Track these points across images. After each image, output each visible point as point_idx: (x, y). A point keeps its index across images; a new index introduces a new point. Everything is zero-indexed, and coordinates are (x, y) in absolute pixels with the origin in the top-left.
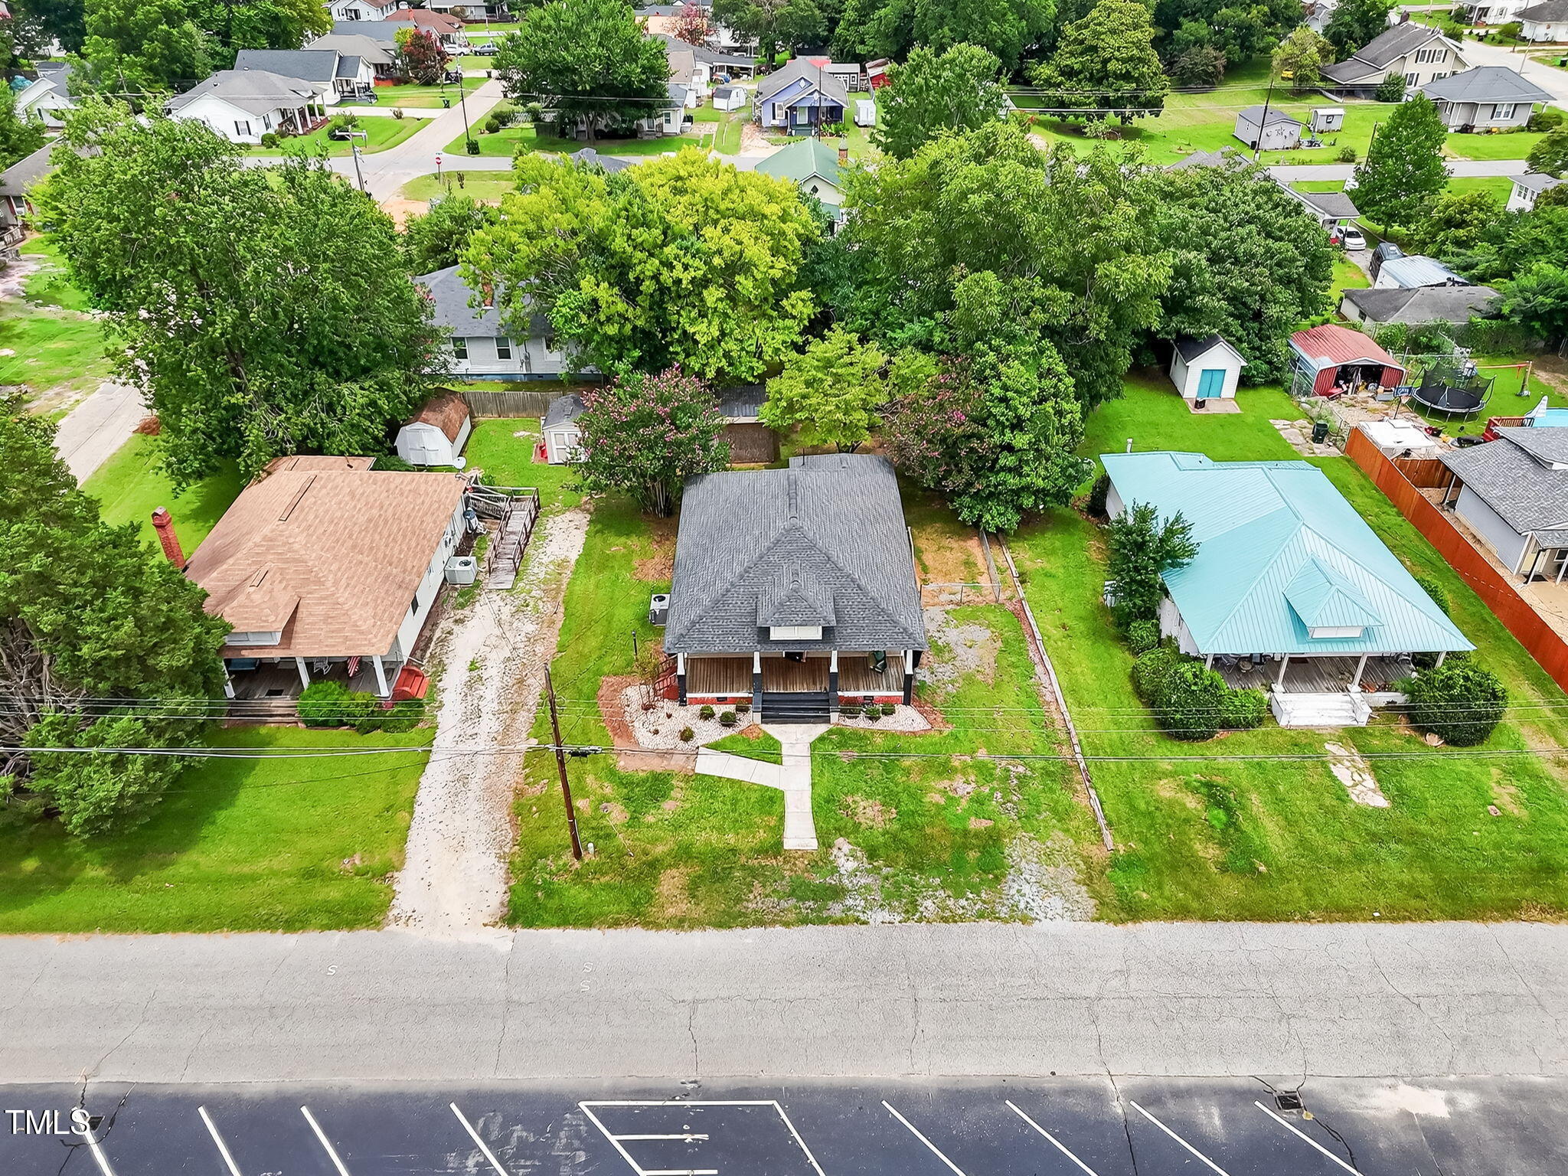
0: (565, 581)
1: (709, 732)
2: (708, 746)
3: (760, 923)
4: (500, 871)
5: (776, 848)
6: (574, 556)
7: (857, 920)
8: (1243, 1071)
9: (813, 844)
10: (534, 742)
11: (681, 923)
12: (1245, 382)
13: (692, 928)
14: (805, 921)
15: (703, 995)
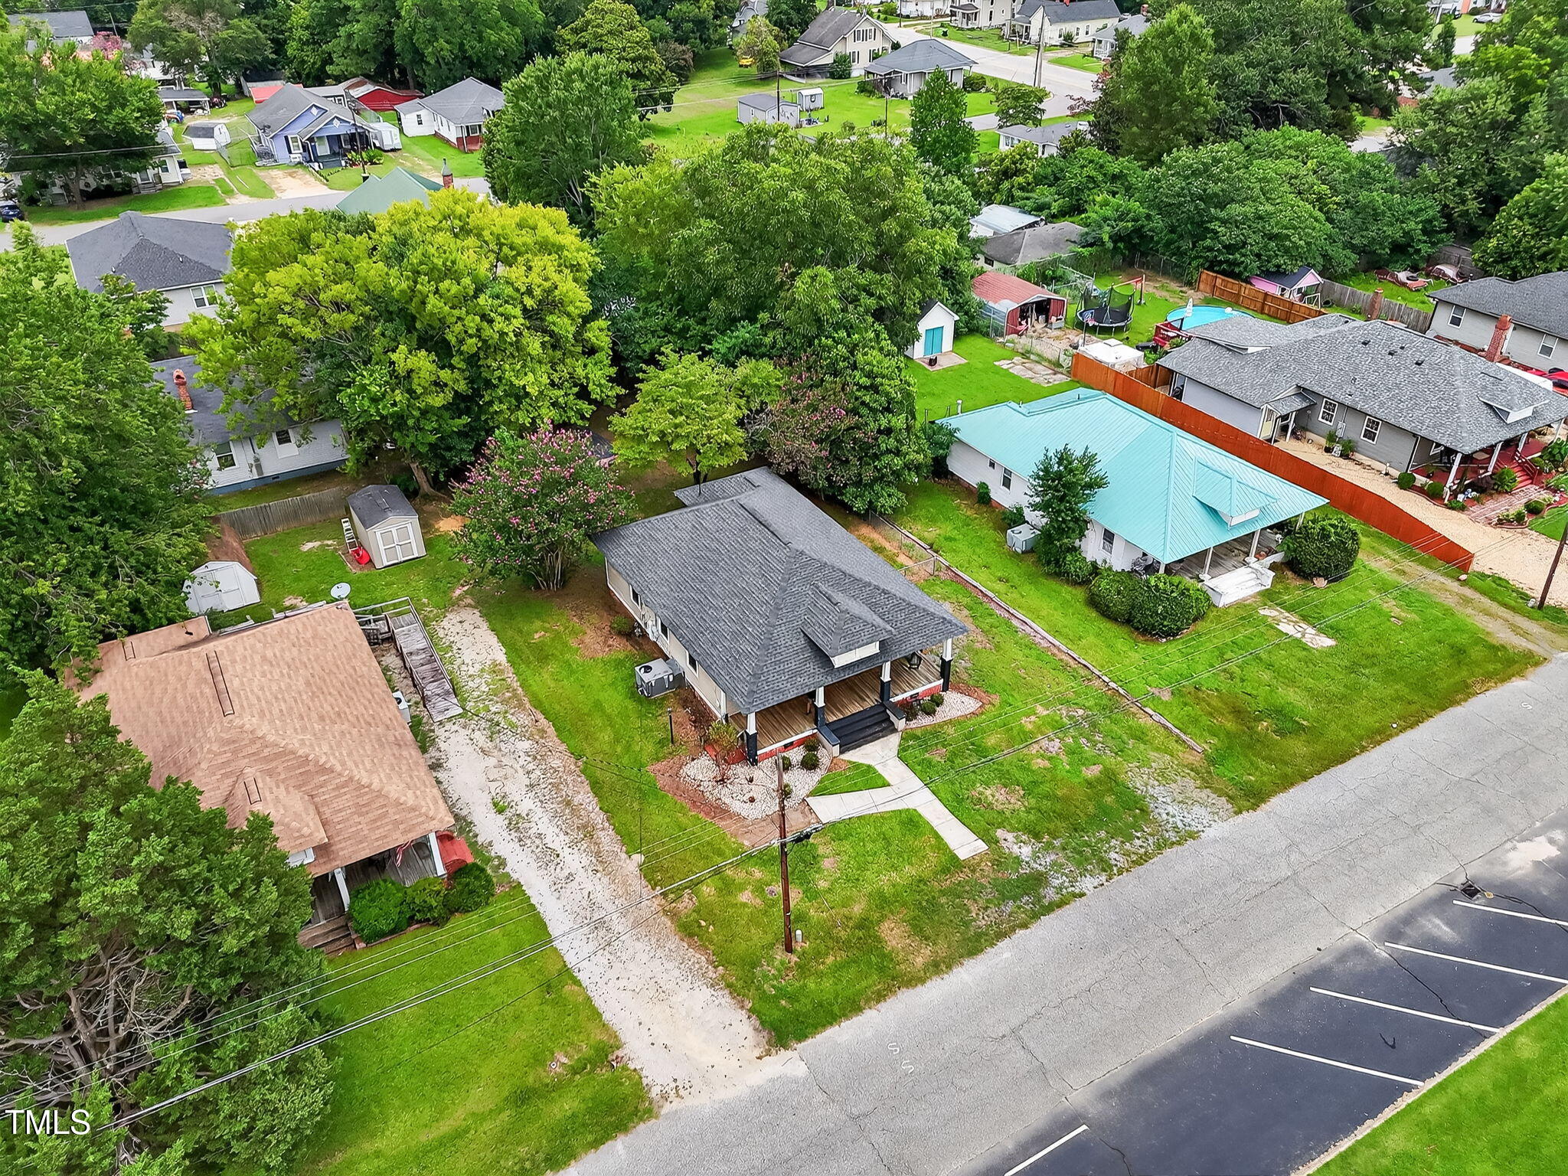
0: (516, 685)
1: (801, 782)
2: (812, 794)
3: (1001, 935)
4: (725, 998)
5: (953, 863)
6: (500, 655)
7: (1075, 896)
8: (1426, 883)
9: (982, 846)
10: (638, 858)
11: (938, 967)
12: (958, 335)
13: (949, 967)
14: (1035, 916)
15: (1015, 1022)
